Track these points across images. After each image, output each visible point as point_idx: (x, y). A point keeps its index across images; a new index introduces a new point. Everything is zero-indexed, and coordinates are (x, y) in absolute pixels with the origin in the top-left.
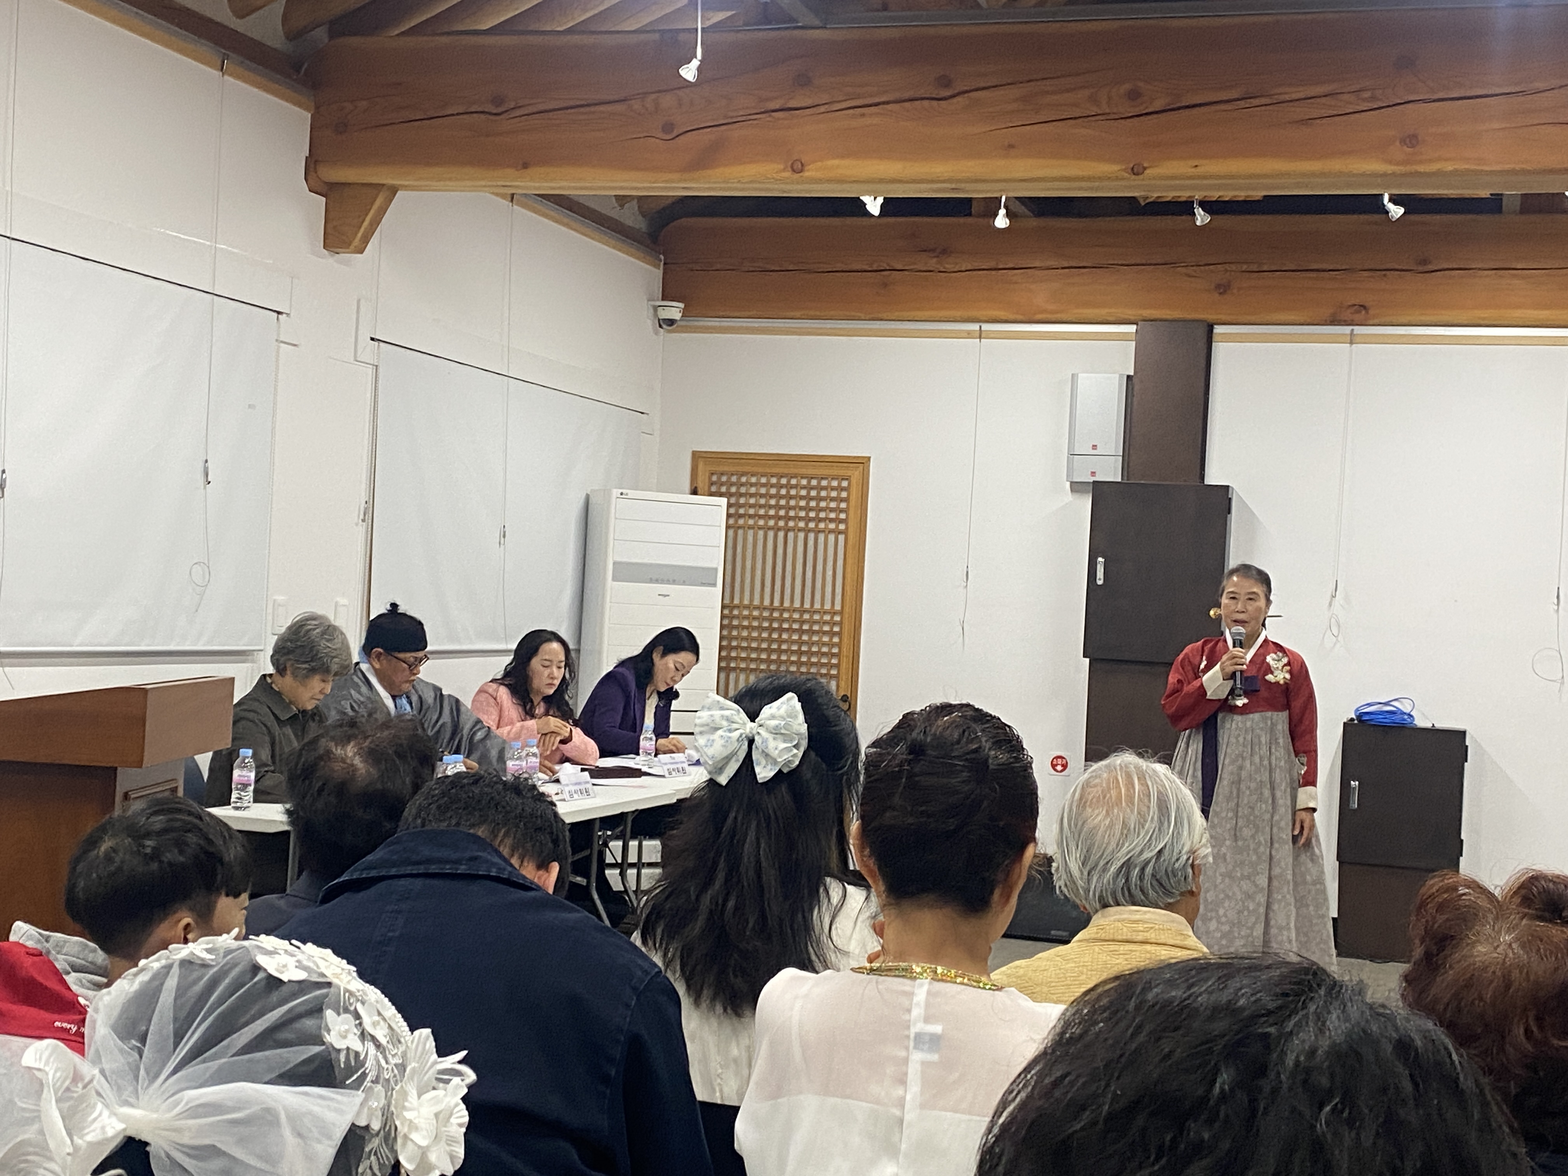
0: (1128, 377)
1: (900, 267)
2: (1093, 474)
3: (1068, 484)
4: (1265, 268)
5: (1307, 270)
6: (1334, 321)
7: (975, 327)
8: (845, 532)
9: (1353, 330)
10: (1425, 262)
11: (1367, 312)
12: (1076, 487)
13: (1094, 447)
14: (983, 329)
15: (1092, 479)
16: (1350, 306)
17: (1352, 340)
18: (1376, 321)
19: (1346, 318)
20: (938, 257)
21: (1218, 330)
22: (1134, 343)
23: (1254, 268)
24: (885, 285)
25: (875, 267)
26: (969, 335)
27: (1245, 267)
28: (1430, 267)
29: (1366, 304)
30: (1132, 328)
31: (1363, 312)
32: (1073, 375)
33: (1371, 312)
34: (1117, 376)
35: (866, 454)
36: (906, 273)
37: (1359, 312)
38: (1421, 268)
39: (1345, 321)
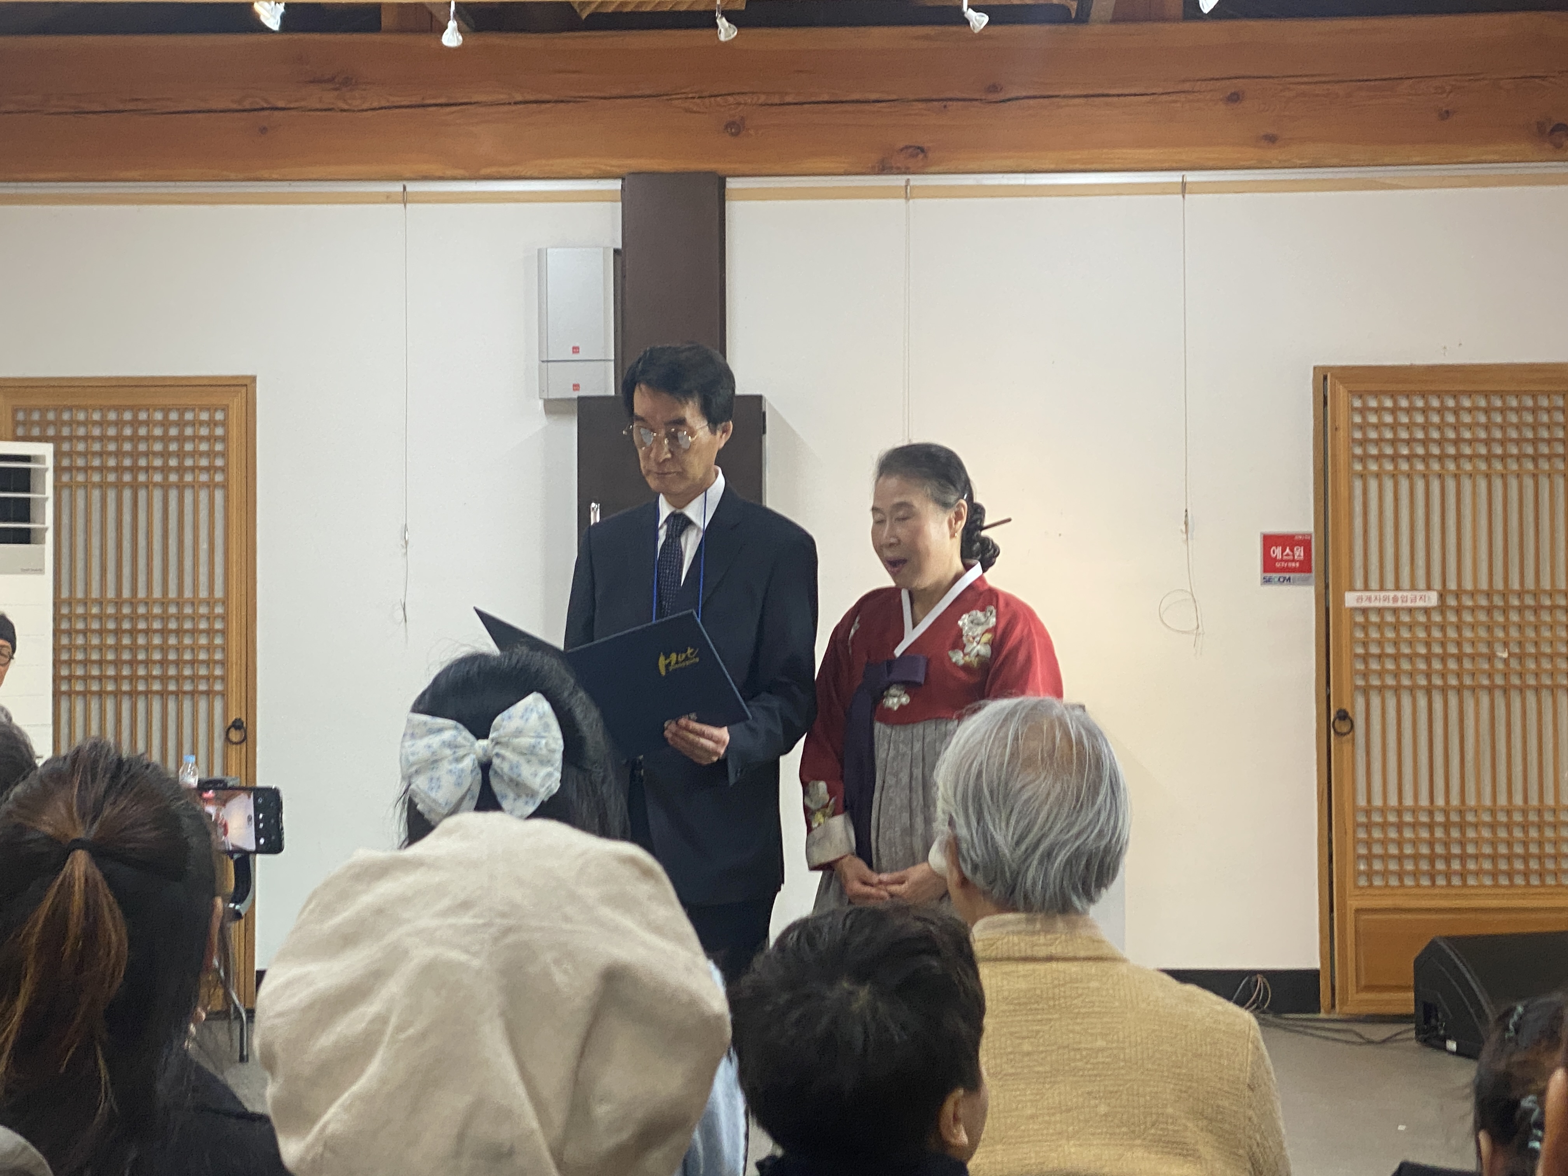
0: (616, 251)
1: (281, 104)
2: (576, 387)
3: (541, 403)
4: (789, 99)
5: (842, 102)
6: (883, 169)
7: (397, 187)
8: (225, 486)
9: (908, 180)
10: (994, 88)
11: (926, 156)
12: (553, 407)
13: (576, 350)
14: (408, 189)
15: (575, 395)
16: (902, 150)
17: (907, 193)
18: (936, 169)
19: (899, 165)
20: (336, 89)
21: (732, 184)
22: (620, 204)
23: (776, 100)
24: (264, 130)
25: (247, 105)
26: (389, 198)
27: (763, 98)
28: (1001, 96)
29: (926, 146)
30: (617, 185)
31: (921, 156)
32: (539, 251)
33: (930, 155)
34: (602, 249)
35: (249, 373)
36: (294, 113)
37: (914, 156)
38: (992, 97)
39: (898, 168)
